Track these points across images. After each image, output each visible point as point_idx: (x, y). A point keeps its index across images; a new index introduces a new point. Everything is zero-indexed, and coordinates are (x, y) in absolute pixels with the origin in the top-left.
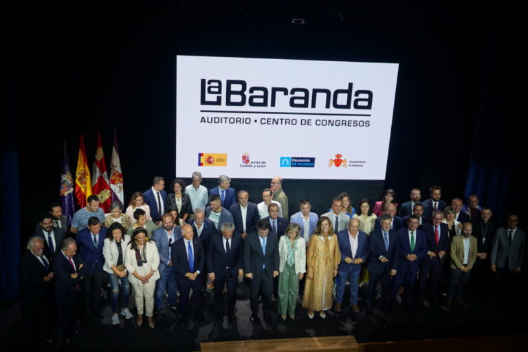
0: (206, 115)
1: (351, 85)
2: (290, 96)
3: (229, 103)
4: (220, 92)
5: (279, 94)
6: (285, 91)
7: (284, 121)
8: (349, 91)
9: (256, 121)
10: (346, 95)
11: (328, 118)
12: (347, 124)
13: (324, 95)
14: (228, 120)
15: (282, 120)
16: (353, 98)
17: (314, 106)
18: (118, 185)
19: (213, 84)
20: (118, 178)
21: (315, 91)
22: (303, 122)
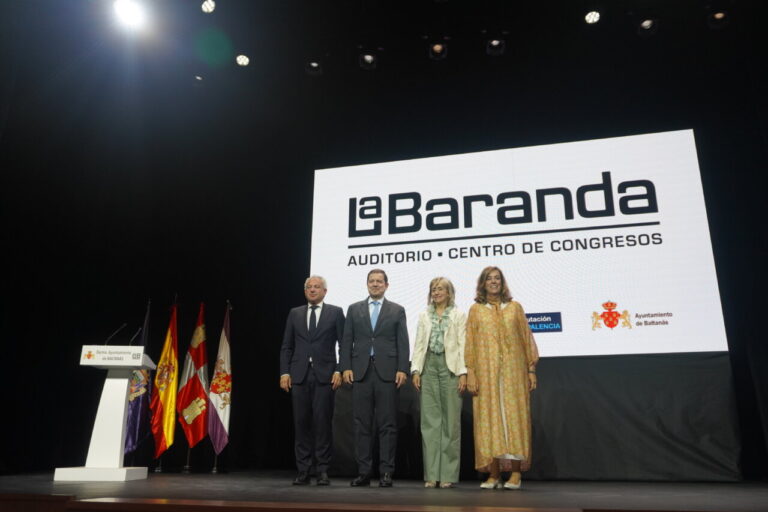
0: (356, 252)
1: (606, 176)
2: (496, 207)
3: (393, 229)
4: (378, 214)
5: (478, 207)
6: (488, 200)
7: (491, 250)
8: (606, 185)
9: (440, 254)
10: (601, 194)
11: (573, 236)
12: (614, 243)
13: (560, 198)
14: (393, 257)
15: (486, 247)
16: (617, 197)
17: (542, 217)
18: (223, 395)
19: (367, 204)
20: (223, 382)
21: (541, 194)
22: (528, 248)
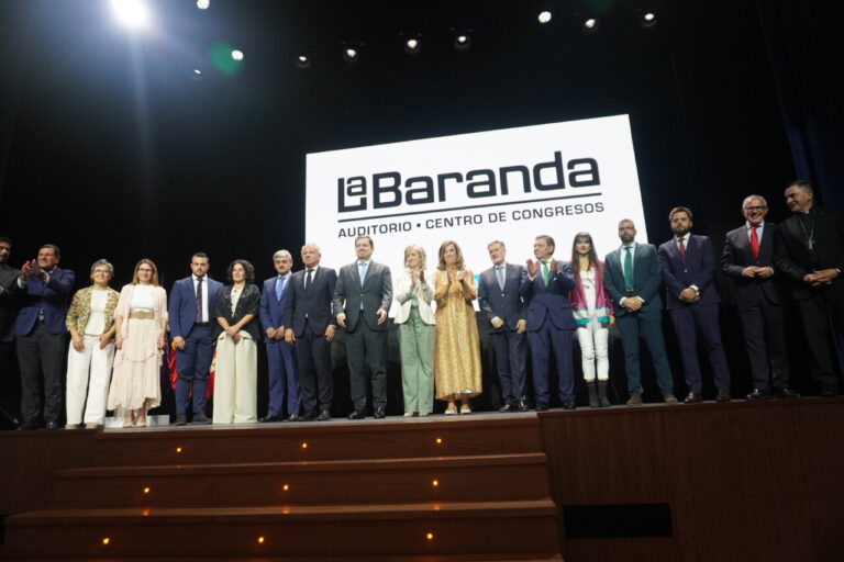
0: (345, 226)
1: (558, 155)
2: (466, 183)
3: (377, 205)
4: (364, 192)
5: (450, 183)
6: (458, 177)
7: (462, 220)
8: (557, 163)
9: (419, 225)
11: (531, 206)
12: (565, 211)
14: (377, 229)
15: (458, 218)
16: (567, 172)
17: (505, 191)
19: (354, 183)
21: (504, 171)
22: (493, 218)
